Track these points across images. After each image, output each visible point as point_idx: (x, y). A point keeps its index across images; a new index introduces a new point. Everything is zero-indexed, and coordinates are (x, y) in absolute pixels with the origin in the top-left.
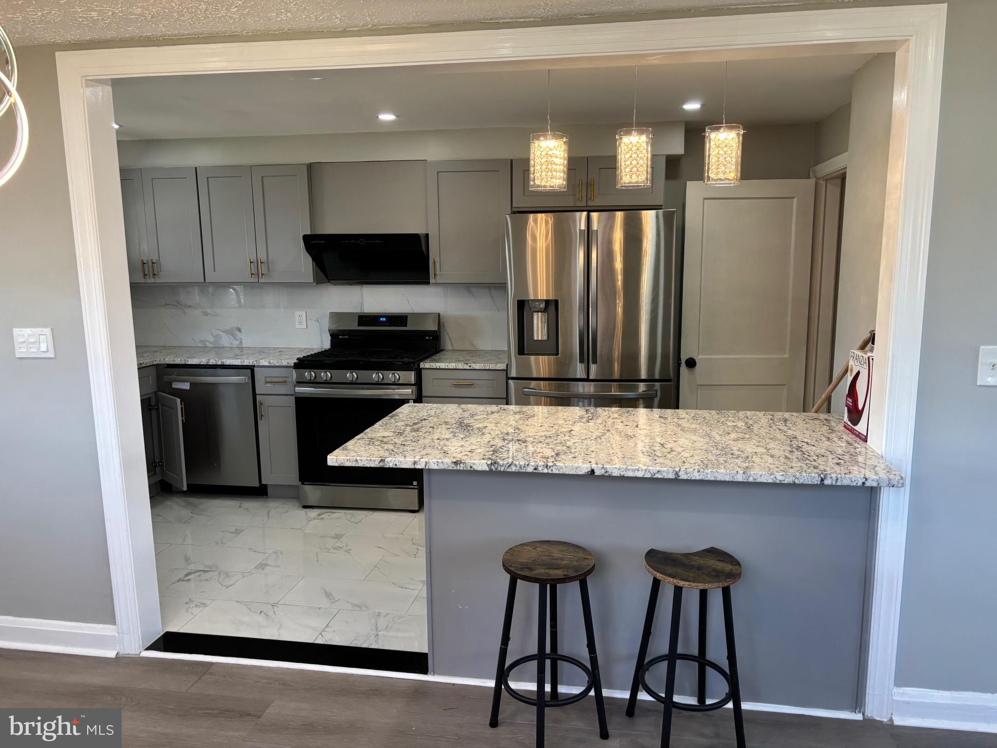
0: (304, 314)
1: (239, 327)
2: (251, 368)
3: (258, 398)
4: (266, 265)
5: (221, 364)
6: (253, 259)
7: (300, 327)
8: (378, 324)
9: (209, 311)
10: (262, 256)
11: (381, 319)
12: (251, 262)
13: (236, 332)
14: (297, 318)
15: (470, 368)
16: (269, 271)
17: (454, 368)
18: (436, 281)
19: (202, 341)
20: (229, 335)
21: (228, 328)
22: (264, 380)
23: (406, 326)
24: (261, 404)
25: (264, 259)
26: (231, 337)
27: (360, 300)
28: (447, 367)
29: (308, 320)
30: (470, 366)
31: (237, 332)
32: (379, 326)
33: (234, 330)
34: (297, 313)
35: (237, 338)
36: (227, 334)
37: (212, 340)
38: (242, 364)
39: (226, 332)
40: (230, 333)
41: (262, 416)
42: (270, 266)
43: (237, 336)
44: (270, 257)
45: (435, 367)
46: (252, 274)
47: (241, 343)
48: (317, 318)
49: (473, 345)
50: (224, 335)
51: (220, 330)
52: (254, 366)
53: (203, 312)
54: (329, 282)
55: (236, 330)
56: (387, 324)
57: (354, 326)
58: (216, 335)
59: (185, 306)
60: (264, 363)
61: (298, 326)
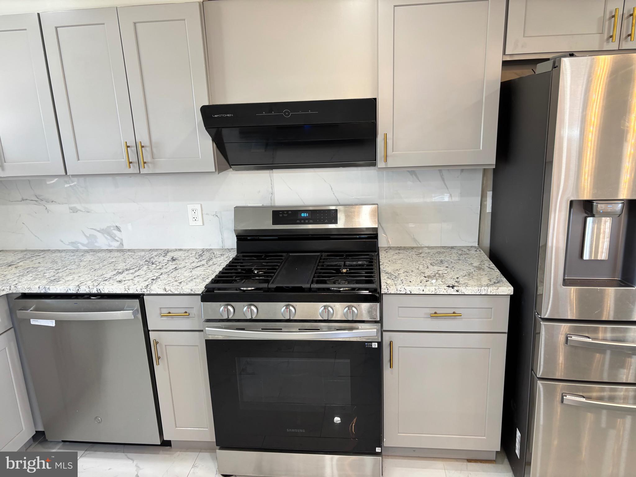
0: (198, 207)
1: (118, 226)
2: (139, 297)
3: (153, 336)
4: (148, 149)
5: (96, 292)
6: (131, 143)
7: (194, 223)
8: (298, 221)
9: (78, 206)
10: (142, 137)
11: (303, 215)
12: (128, 147)
13: (114, 231)
14: (190, 214)
15: (458, 293)
16: (153, 158)
17: (433, 293)
18: (386, 164)
19: (72, 243)
20: (106, 235)
21: (104, 226)
22: (159, 312)
23: (336, 222)
24: (157, 343)
25: (146, 142)
26: (109, 238)
27: (270, 190)
28: (422, 293)
29: (204, 215)
30: (457, 291)
31: (116, 232)
32: (301, 223)
33: (112, 228)
34: (190, 207)
35: (117, 238)
36: (103, 234)
37: (85, 241)
38: (126, 292)
39: (102, 231)
40: (106, 232)
41: (159, 358)
42: (154, 150)
43: (116, 236)
44: (153, 140)
45: (404, 293)
46: (130, 163)
47: (122, 244)
48: (216, 212)
49: (415, 240)
50: (99, 235)
51: (95, 230)
52: (143, 295)
53: (71, 209)
54: (231, 167)
55: (114, 230)
56: (311, 221)
57: (267, 224)
58: (90, 235)
59: (47, 201)
60: (156, 289)
61: (192, 223)
